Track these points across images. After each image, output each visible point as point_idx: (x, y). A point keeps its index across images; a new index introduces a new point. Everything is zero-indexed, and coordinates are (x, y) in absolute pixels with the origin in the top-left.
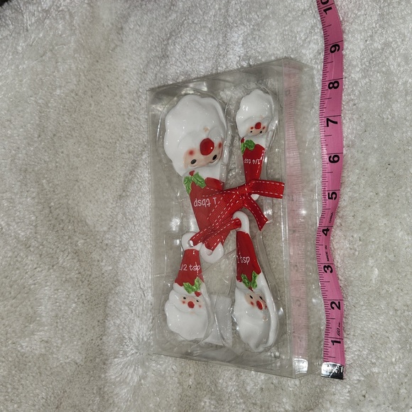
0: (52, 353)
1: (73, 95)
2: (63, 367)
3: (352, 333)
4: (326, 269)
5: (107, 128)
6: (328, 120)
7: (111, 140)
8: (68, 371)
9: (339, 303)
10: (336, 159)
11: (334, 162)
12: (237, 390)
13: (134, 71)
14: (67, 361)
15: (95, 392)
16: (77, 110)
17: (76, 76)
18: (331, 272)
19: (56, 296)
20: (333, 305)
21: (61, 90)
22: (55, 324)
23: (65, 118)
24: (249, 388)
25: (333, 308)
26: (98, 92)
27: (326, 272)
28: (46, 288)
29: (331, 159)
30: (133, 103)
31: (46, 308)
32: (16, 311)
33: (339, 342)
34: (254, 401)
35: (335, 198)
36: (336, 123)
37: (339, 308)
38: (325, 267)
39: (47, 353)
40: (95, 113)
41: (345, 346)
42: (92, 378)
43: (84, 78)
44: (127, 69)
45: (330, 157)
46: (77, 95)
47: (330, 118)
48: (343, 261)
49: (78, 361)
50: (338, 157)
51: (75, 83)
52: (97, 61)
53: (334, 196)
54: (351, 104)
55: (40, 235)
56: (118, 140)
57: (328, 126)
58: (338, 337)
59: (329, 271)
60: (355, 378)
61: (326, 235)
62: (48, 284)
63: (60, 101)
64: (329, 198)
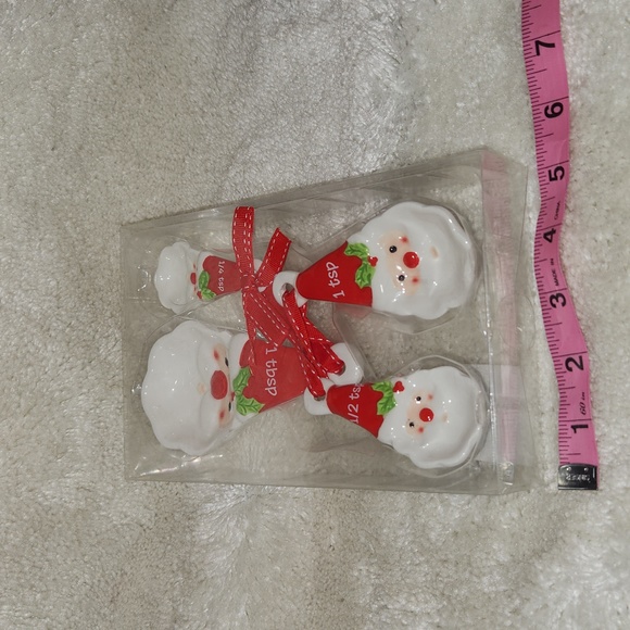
0: (99, 508)
1: (109, 82)
2: (117, 531)
3: (608, 408)
4: (554, 301)
5: (169, 136)
6: (538, 43)
7: (175, 156)
8: (128, 538)
9: (581, 358)
10: (557, 109)
11: (555, 115)
12: (413, 542)
13: (207, 39)
14: (124, 522)
15: (175, 568)
16: (117, 108)
17: (111, 49)
18: (564, 304)
19: (98, 411)
20: (571, 364)
21: (87, 71)
22: (100, 458)
23: (97, 119)
24: (433, 536)
25: (570, 369)
26: (150, 78)
27: (554, 306)
28: (80, 398)
29: (549, 112)
30: (209, 90)
31: (82, 430)
32: (30, 436)
33: (586, 426)
34: (443, 557)
35: (561, 177)
36: (552, 45)
37: (581, 367)
38: (552, 297)
39: (89, 508)
40: (147, 112)
41: (597, 433)
42: (169, 547)
43: (124, 54)
44: (195, 36)
45: (547, 108)
46: (115, 83)
47: (540, 40)
48: (581, 285)
49: (143, 521)
50: (560, 105)
51: (111, 61)
52: (146, 29)
53: (559, 173)
54: (575, 13)
55: (66, 310)
56: (188, 154)
57: (538, 54)
58: (583, 417)
59: (559, 305)
60: (619, 485)
61: (550, 241)
62: (85, 390)
63: (86, 91)
64: (551, 179)
